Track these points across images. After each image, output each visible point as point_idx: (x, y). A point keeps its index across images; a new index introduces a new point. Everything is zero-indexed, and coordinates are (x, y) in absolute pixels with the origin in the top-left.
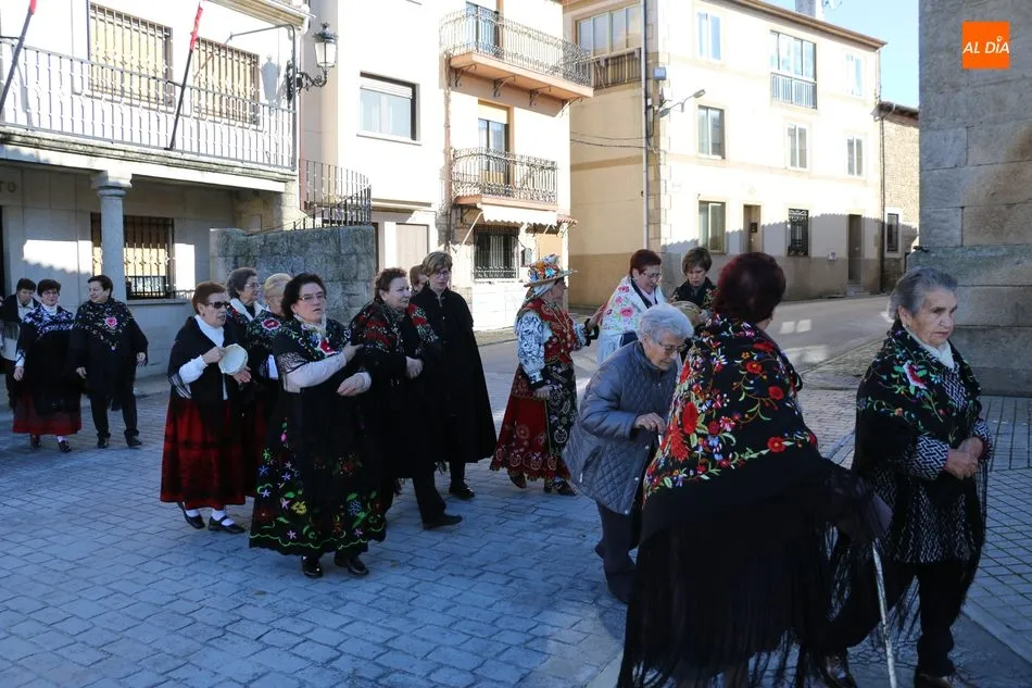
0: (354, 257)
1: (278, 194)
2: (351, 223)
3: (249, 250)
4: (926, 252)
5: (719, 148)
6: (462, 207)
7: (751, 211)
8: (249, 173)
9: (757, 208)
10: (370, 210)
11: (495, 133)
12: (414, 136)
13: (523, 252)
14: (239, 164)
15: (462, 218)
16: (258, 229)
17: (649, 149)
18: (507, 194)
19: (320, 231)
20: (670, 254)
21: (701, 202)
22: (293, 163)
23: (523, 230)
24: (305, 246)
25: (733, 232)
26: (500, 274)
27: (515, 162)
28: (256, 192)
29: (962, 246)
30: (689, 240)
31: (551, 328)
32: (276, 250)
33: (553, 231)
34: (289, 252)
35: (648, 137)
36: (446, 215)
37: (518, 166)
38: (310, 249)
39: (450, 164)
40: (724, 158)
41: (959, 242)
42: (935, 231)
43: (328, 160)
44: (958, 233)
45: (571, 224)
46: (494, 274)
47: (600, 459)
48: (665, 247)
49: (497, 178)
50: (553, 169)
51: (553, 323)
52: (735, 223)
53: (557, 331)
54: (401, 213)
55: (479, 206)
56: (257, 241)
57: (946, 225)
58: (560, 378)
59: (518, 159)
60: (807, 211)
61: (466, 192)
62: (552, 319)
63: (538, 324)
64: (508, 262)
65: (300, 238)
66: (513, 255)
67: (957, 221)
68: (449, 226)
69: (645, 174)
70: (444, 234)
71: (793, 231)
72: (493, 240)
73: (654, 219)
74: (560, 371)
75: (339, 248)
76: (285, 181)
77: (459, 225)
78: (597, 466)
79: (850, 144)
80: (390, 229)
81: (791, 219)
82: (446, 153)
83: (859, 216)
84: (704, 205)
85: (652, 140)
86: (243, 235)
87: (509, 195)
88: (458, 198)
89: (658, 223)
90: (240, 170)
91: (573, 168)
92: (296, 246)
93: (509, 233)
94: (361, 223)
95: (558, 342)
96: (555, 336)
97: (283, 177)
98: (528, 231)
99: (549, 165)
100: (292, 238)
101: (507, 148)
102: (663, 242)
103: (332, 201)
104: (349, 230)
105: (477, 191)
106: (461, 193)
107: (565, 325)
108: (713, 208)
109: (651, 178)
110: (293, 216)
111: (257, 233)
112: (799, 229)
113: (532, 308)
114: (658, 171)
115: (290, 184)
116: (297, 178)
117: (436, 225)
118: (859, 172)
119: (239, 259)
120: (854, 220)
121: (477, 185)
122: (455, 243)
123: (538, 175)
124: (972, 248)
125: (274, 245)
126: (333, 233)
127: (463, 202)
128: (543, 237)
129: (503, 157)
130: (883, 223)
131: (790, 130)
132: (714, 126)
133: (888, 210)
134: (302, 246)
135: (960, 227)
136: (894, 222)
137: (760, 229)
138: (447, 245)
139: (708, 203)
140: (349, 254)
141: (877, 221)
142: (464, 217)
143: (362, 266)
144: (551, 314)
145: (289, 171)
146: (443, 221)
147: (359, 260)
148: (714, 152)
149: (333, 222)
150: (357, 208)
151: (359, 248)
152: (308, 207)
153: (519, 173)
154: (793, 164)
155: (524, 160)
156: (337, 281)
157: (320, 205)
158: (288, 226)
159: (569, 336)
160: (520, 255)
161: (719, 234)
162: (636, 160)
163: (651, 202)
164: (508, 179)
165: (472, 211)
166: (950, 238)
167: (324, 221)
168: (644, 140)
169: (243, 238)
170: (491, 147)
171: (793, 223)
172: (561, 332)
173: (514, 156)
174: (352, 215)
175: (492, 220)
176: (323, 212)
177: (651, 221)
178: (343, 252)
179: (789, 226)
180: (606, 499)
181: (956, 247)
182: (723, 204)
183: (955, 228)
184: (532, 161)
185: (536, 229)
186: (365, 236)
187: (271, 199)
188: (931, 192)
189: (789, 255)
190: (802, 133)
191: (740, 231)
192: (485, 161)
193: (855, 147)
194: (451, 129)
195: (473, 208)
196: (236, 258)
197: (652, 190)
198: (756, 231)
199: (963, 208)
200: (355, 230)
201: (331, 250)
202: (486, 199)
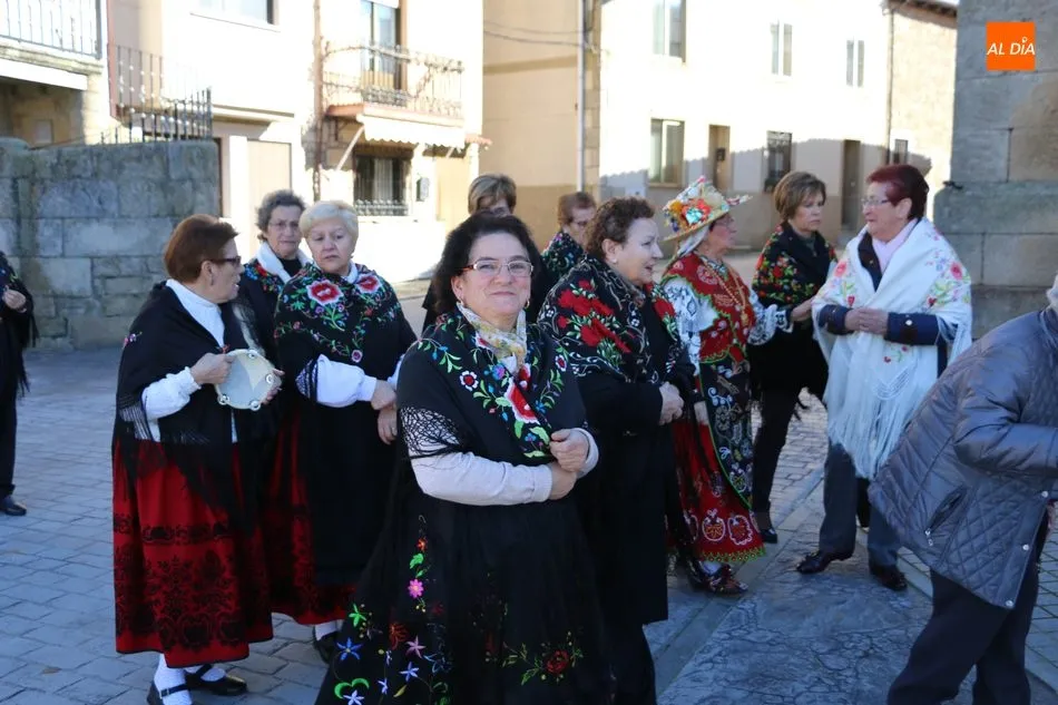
0: (188, 185)
1: (76, 93)
2: (183, 137)
3: (34, 172)
4: (960, 188)
5: (678, 48)
6: (337, 119)
7: (718, 132)
8: (29, 58)
9: (726, 129)
10: (210, 119)
11: (382, 21)
12: (270, 19)
13: (418, 183)
14: (15, 44)
15: (336, 135)
16: (48, 141)
17: (587, 46)
18: (398, 102)
19: (139, 146)
20: (610, 187)
21: (654, 120)
22: (98, 48)
23: (418, 153)
24: (119, 167)
25: (695, 161)
26: (387, 210)
27: (408, 61)
28: (44, 89)
29: (1007, 181)
30: (636, 170)
31: (714, 304)
32: (76, 171)
33: (459, 154)
34: (95, 175)
35: (586, 30)
36: (315, 130)
37: (413, 64)
38: (126, 172)
39: (320, 60)
40: (684, 61)
41: (1003, 175)
42: (974, 161)
43: (149, 46)
44: (1002, 164)
45: (482, 147)
46: (378, 210)
47: (965, 510)
48: (605, 179)
49: (385, 82)
50: (460, 71)
51: (719, 297)
52: (696, 148)
53: (724, 309)
54: (253, 126)
55: (360, 118)
56: (47, 157)
57: (987, 153)
58: (728, 385)
59: (412, 56)
60: (790, 135)
61: (343, 99)
62: (717, 289)
63: (688, 299)
64: (397, 193)
65: (110, 156)
66: (404, 185)
67: (1003, 149)
68: (319, 144)
69: (580, 81)
70: (312, 155)
71: (771, 160)
72: (379, 166)
73: (591, 141)
74: (729, 374)
75: (166, 171)
76: (86, 74)
77: (333, 143)
78: (957, 523)
79: (850, 46)
80: (237, 146)
81: (769, 145)
82: (317, 44)
83: (858, 142)
84: (657, 124)
85: (591, 35)
86: (26, 148)
87: (400, 105)
88: (331, 108)
89: (596, 147)
90: (17, 53)
91: (489, 70)
92: (105, 166)
93: (399, 157)
94: (197, 138)
95: (728, 327)
96: (722, 318)
97: (83, 67)
98: (425, 153)
99: (455, 65)
100: (99, 155)
101: (398, 40)
102: (602, 174)
103: (156, 106)
104: (181, 147)
105: (357, 98)
106: (334, 101)
107: (739, 298)
108: (670, 129)
109: (589, 85)
110: (100, 126)
111: (46, 147)
112: (779, 158)
113: (681, 273)
114: (597, 77)
115: (94, 78)
116: (105, 71)
117: (303, 143)
118: (860, 83)
119: (21, 183)
120: (851, 148)
121: (358, 90)
122: (326, 168)
123: (438, 76)
124: (1022, 184)
125: (71, 164)
126: (159, 149)
127: (337, 113)
128: (447, 161)
129: (393, 53)
130: (888, 151)
131: (773, 26)
132: (673, 20)
133: (897, 134)
134: (113, 167)
135: (1006, 155)
136: (902, 151)
137: (728, 156)
138: (317, 170)
139: (661, 121)
140: (182, 180)
141: (880, 148)
142: (340, 135)
143: (201, 197)
144: (713, 282)
145: (92, 60)
146: (312, 138)
147: (195, 188)
148: (672, 53)
149: (157, 135)
150: (192, 116)
151: (197, 173)
152: (121, 113)
153: (413, 75)
154: (775, 70)
155: (422, 58)
156: (166, 217)
157: (139, 110)
158: (92, 138)
159: (744, 317)
160: (415, 186)
161: (675, 162)
162: (571, 61)
163: (589, 118)
164: (399, 83)
165: (350, 125)
166: (993, 171)
167: (145, 133)
168: (580, 36)
169: (26, 153)
170: (377, 38)
171: (772, 149)
172: (731, 310)
173: (407, 51)
174: (187, 126)
175: (377, 139)
176: (143, 120)
177: (588, 144)
178: (173, 176)
179: (766, 153)
180: (973, 578)
181: (1000, 183)
182: (682, 123)
183: (1000, 156)
184: (431, 60)
185: (436, 151)
186: (203, 155)
187: (66, 100)
188: (972, 108)
189: (765, 190)
190: (788, 31)
191: (703, 160)
192: (368, 56)
193: (855, 50)
194: (322, 11)
195: (351, 121)
196: (15, 180)
197: (590, 102)
198: (723, 159)
199: (1011, 130)
200: (189, 148)
201: (156, 173)
202: (371, 108)
